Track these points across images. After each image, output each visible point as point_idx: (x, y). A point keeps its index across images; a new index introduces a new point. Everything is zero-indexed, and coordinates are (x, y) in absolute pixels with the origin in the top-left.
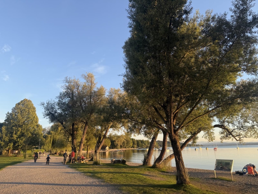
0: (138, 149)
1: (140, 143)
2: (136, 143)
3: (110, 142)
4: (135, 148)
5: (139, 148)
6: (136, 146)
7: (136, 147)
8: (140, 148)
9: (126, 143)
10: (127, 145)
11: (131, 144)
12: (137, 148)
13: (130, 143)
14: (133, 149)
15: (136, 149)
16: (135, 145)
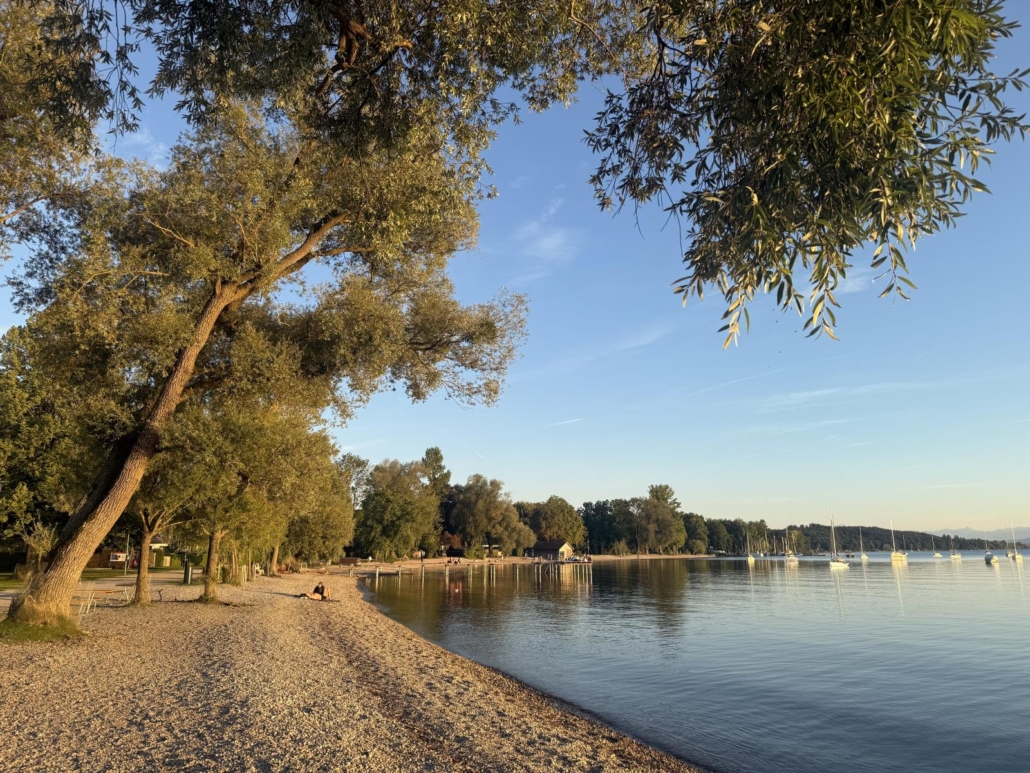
0: (713, 557)
1: (724, 532)
2: (702, 530)
3: (579, 527)
4: (700, 552)
5: (720, 555)
6: (702, 545)
7: (704, 549)
8: (724, 555)
9: (656, 532)
10: (659, 542)
11: (682, 537)
12: (708, 553)
13: (671, 532)
14: (690, 556)
15: (703, 556)
16: (698, 542)
